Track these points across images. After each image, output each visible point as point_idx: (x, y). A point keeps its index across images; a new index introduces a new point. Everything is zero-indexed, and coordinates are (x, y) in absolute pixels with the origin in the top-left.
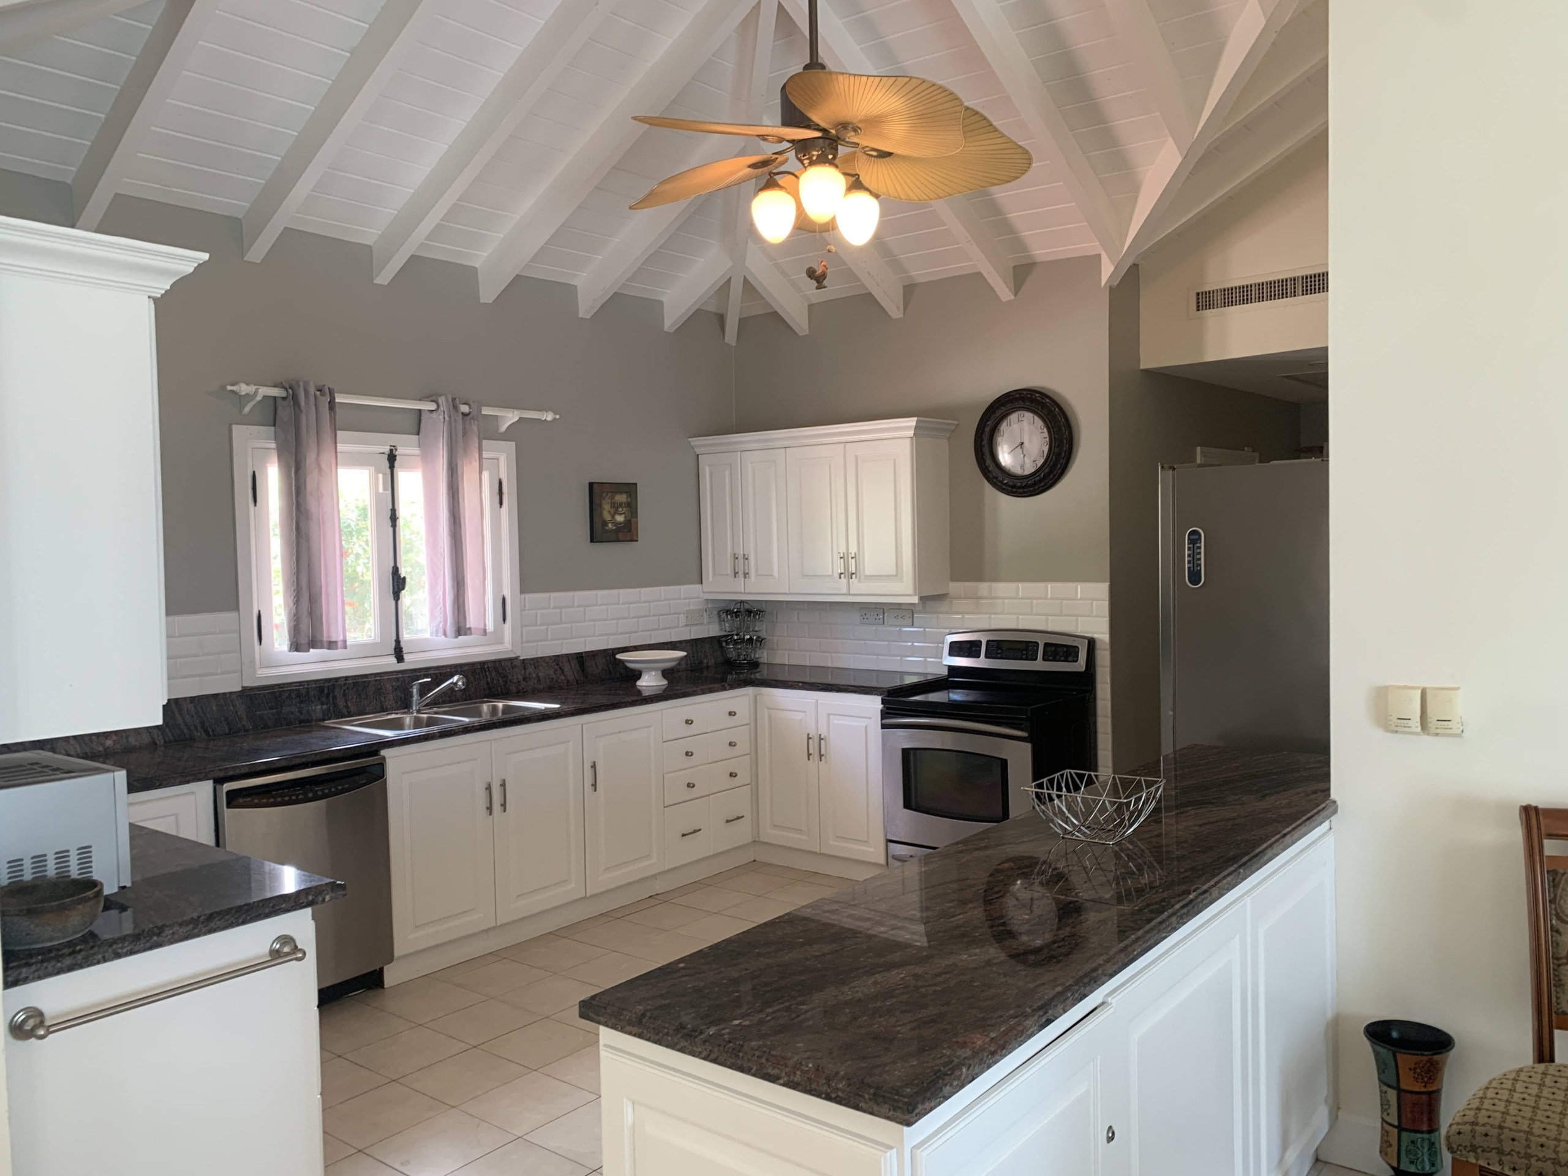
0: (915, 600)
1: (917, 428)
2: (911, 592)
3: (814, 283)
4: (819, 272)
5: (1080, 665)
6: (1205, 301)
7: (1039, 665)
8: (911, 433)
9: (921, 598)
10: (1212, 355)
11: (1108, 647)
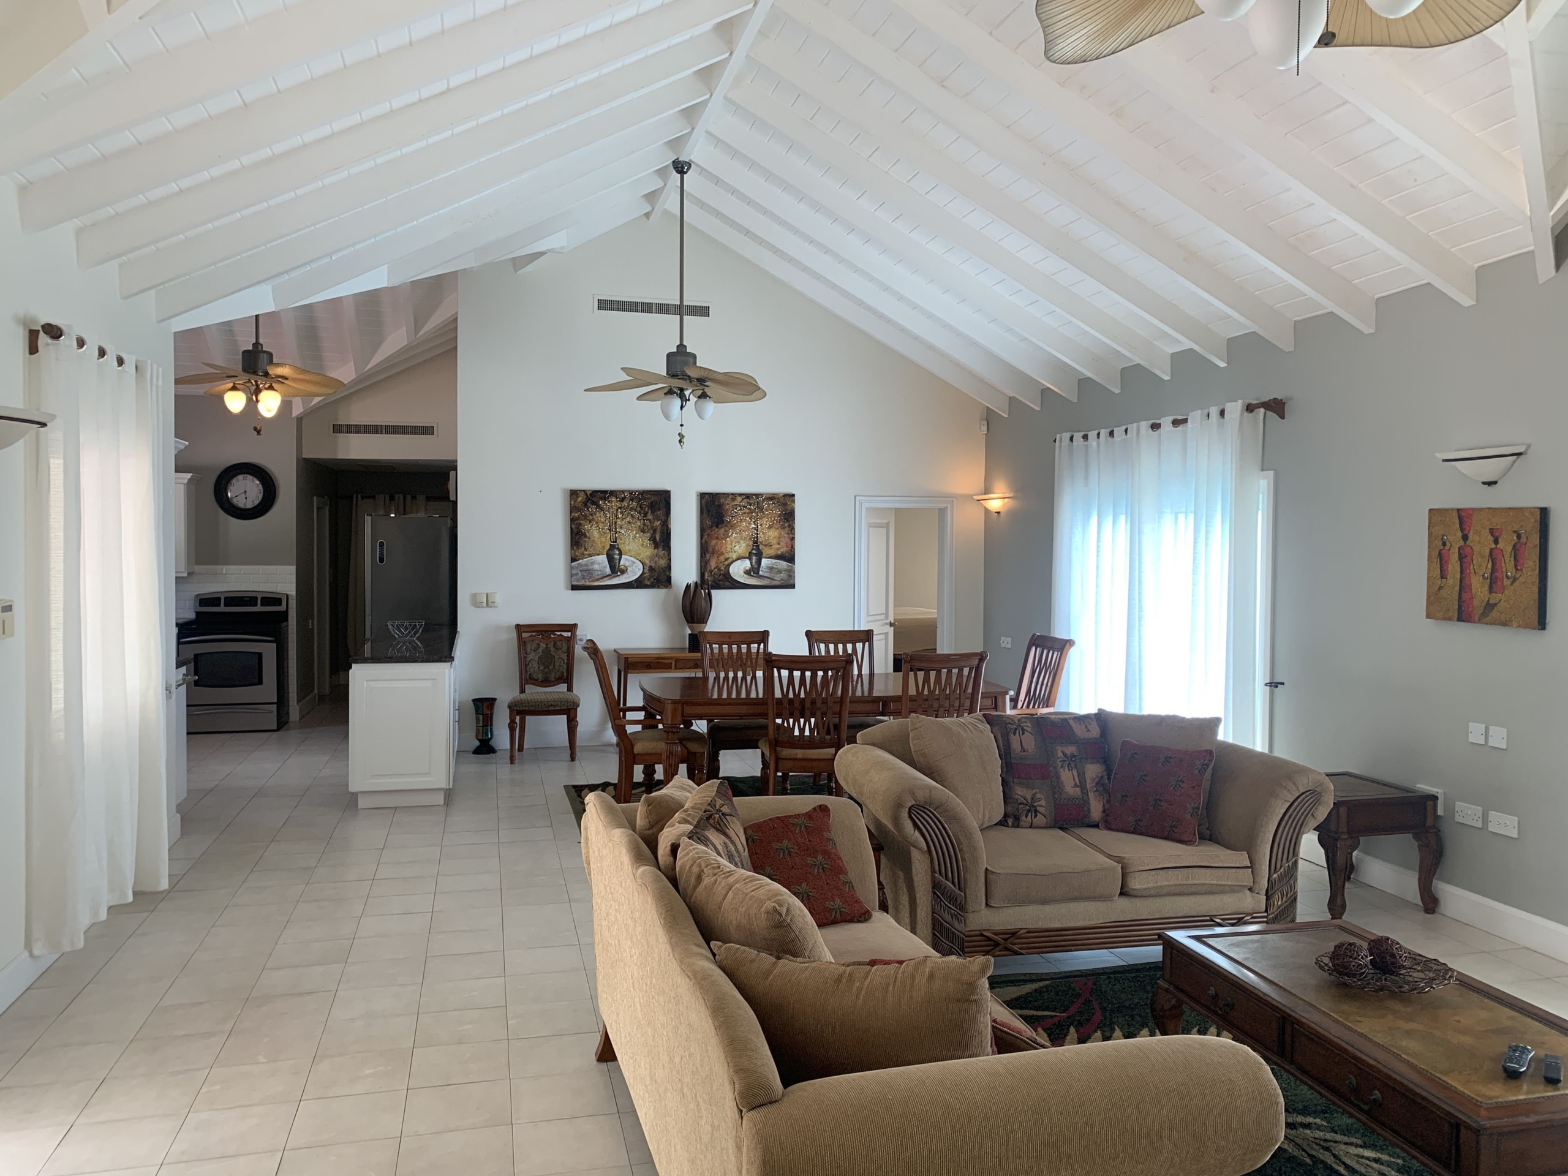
0: (185, 575)
1: (189, 480)
2: (183, 570)
3: (256, 433)
4: (259, 428)
5: (283, 608)
6: (337, 429)
7: (259, 608)
8: (186, 481)
9: (188, 574)
10: (341, 456)
11: (295, 598)
